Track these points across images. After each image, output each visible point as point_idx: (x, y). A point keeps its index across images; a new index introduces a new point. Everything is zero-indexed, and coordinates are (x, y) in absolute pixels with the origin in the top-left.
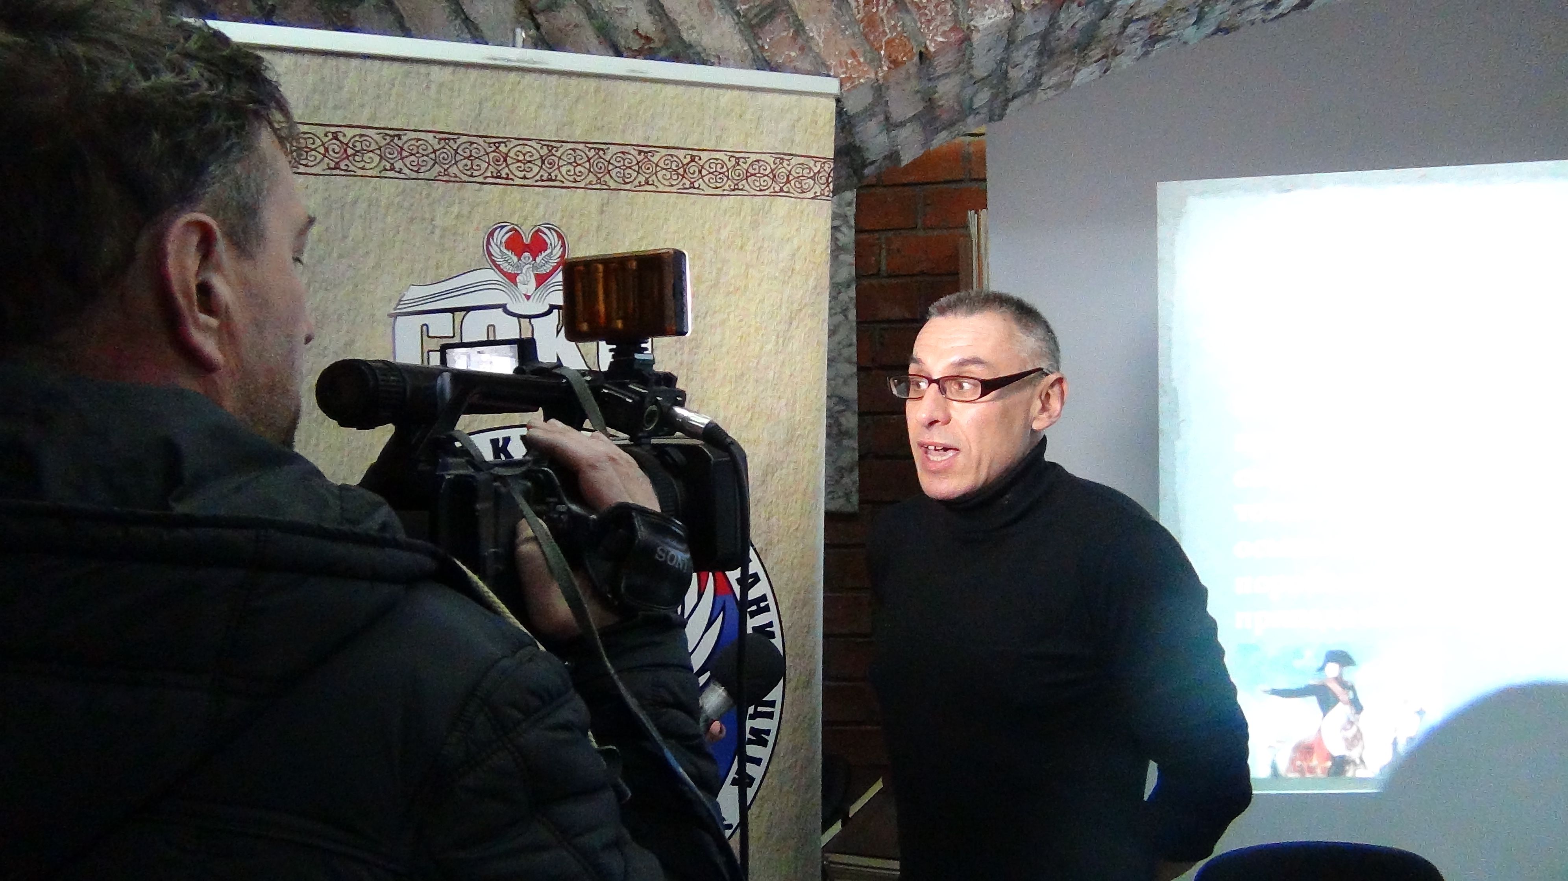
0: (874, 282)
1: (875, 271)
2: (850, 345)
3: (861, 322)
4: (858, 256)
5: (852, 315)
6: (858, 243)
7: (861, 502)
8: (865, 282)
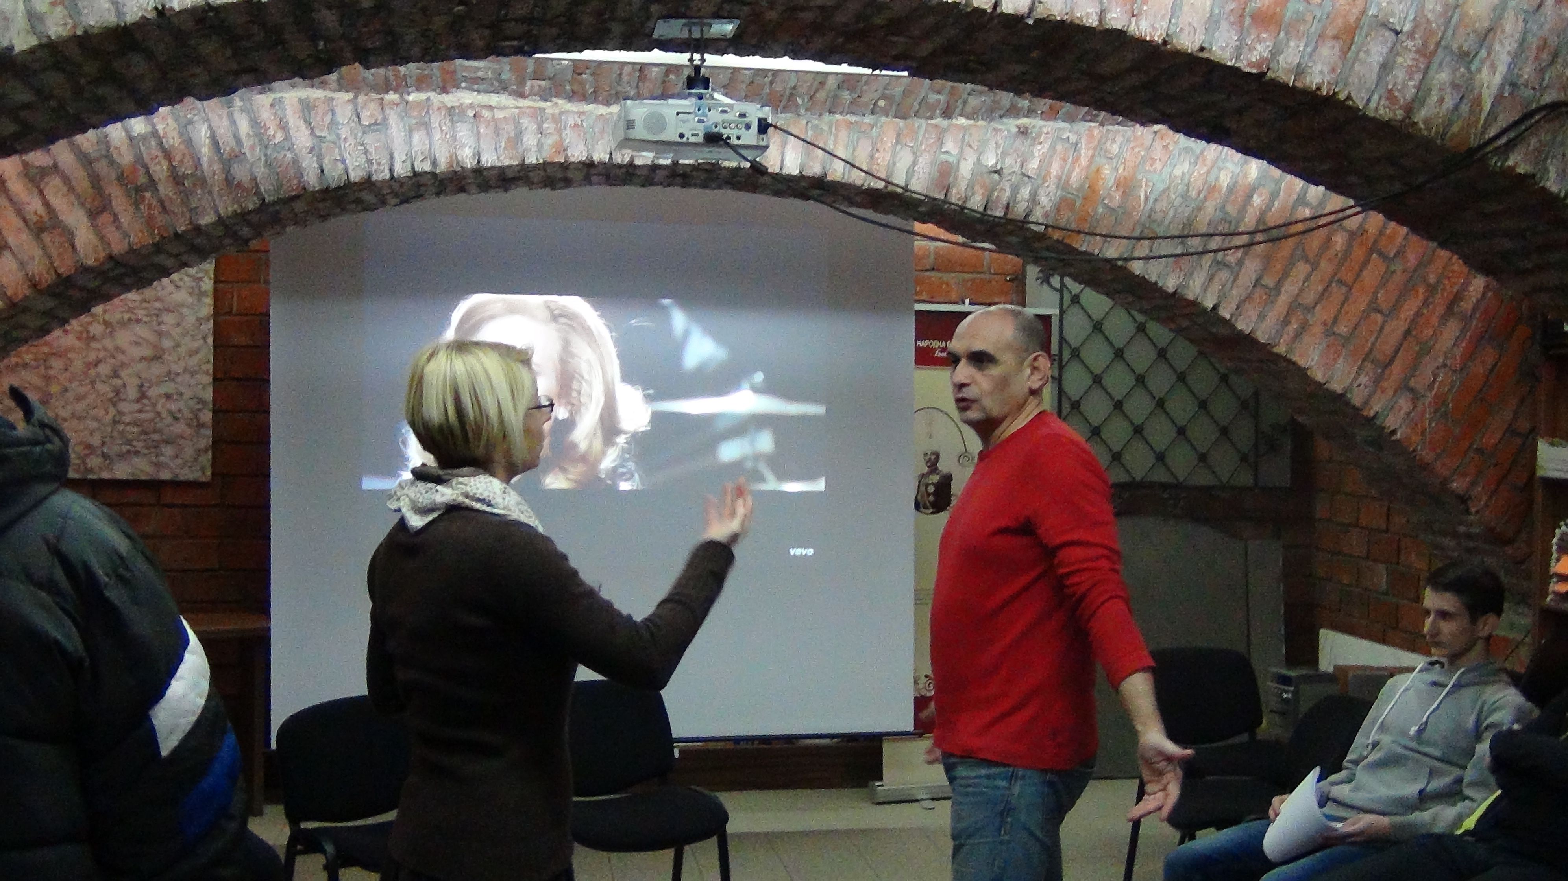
0: (227, 317)
1: (228, 310)
2: (208, 362)
3: (215, 347)
4: (216, 299)
5: (210, 340)
6: (216, 290)
7: (213, 474)
8: (221, 318)
